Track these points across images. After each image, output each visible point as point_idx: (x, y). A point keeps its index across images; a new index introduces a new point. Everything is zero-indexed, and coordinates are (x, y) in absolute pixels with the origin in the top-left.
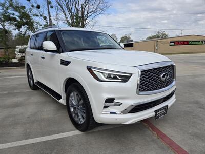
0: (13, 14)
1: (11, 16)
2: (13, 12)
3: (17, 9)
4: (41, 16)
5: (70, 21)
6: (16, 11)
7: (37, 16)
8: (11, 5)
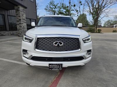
0: (63, 11)
1: (62, 12)
2: (63, 10)
3: (64, 8)
4: (76, 10)
5: (92, 11)
6: (64, 9)
7: (73, 10)
8: (63, 7)
